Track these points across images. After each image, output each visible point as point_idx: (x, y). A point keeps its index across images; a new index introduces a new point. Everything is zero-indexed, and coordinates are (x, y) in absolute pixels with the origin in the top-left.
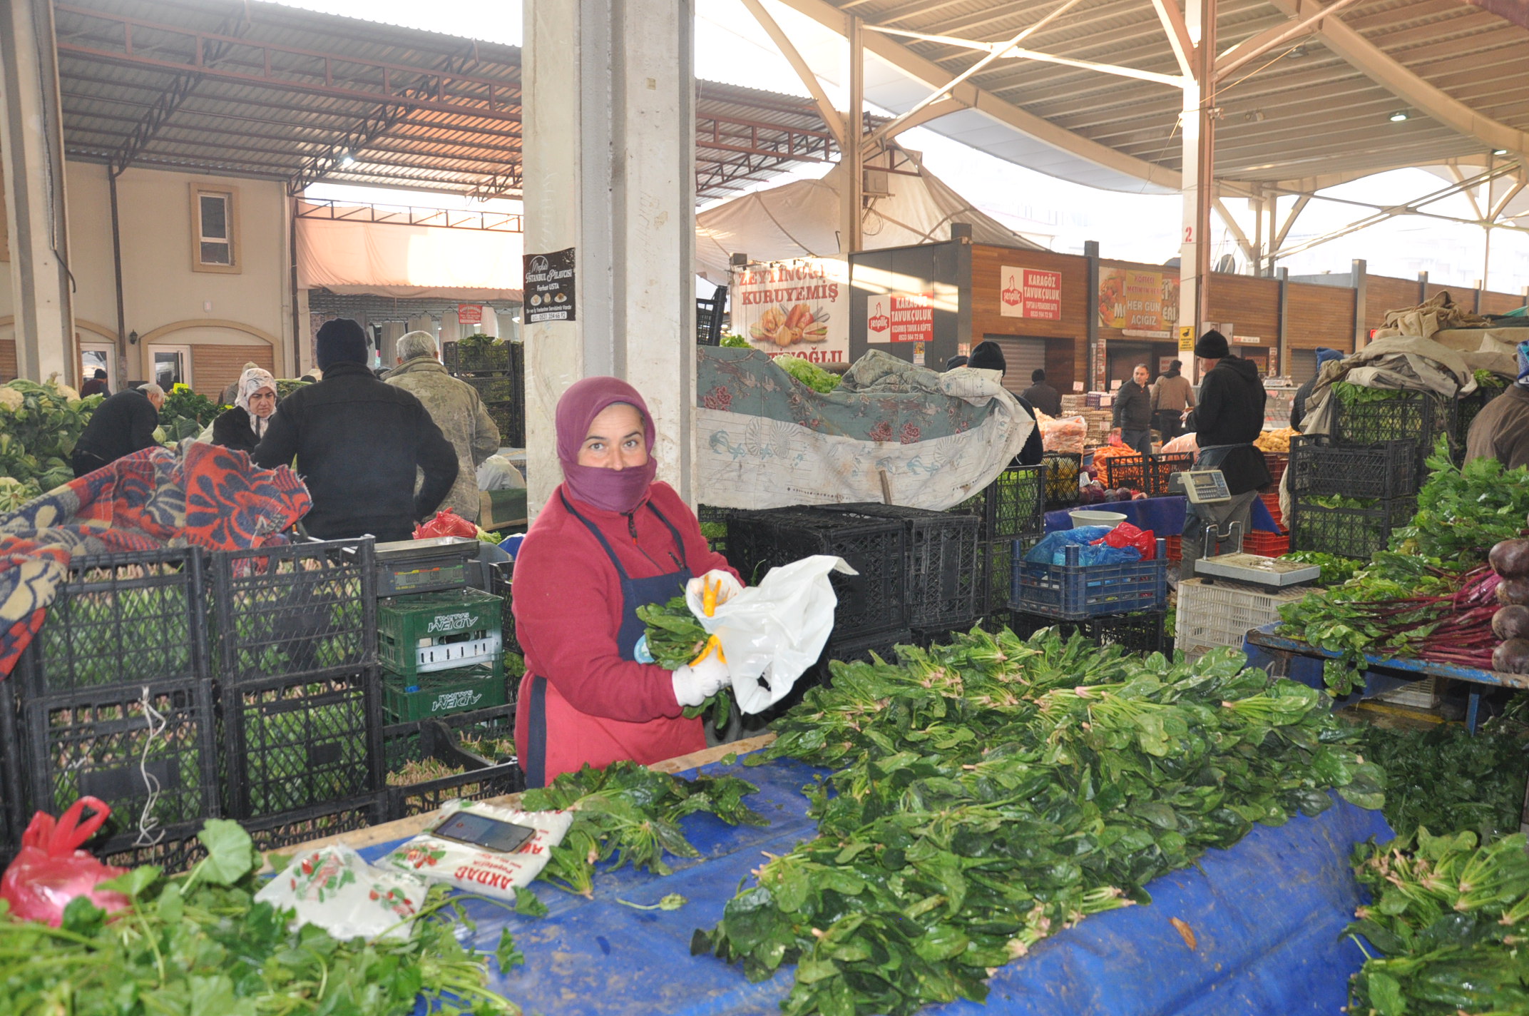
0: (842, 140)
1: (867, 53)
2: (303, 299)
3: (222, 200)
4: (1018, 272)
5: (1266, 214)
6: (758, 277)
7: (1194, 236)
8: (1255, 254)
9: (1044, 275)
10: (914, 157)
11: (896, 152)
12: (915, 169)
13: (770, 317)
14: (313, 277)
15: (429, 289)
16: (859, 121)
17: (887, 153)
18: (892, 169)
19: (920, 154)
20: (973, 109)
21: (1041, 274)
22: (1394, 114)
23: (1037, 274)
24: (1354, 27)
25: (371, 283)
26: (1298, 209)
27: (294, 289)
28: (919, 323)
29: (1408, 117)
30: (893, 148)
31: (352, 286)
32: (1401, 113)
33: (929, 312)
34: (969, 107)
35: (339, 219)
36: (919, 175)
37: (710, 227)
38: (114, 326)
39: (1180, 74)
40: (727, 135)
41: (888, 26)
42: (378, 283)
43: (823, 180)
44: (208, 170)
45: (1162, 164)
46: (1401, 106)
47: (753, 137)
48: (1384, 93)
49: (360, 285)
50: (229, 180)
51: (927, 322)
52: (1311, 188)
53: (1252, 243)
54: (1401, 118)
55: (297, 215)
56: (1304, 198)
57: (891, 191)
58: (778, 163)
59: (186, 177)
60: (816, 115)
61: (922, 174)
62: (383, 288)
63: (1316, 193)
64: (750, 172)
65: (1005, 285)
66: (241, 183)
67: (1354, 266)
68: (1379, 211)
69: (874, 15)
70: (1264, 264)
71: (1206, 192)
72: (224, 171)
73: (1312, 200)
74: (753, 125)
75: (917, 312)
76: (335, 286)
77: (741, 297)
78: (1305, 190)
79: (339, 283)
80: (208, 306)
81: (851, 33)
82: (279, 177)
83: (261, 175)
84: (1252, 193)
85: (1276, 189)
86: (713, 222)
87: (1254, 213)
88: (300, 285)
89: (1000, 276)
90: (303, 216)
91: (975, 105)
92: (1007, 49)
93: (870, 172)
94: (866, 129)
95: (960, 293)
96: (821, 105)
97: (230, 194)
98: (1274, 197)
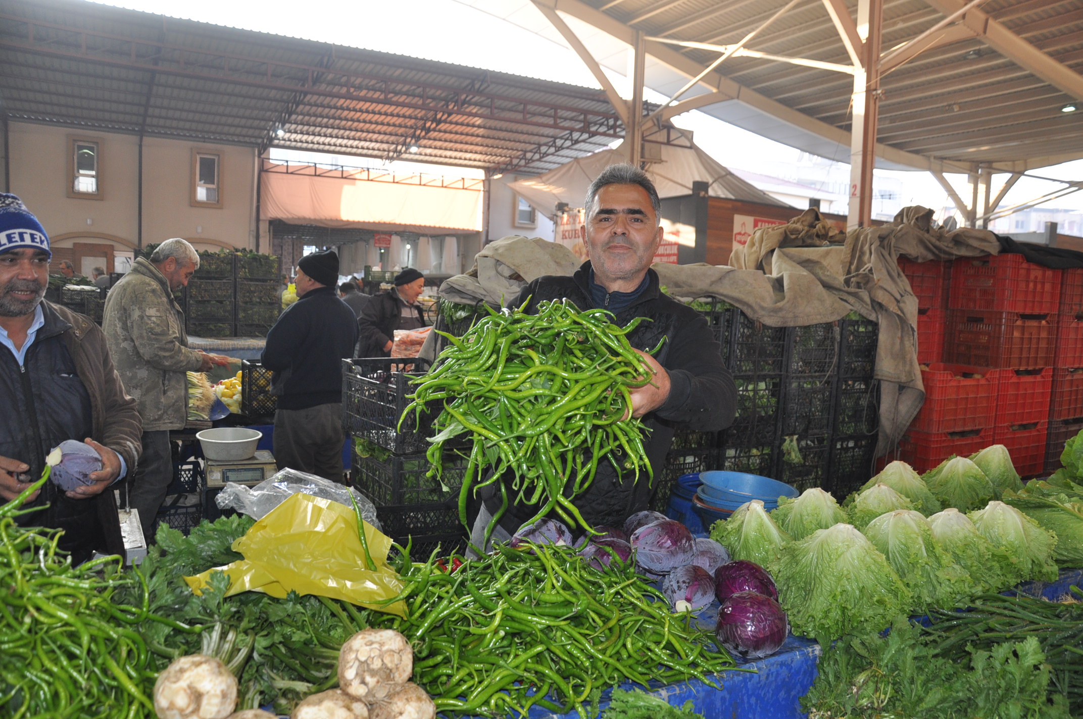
0: (626, 120)
1: (649, 59)
2: (264, 227)
3: (214, 160)
4: (749, 220)
5: (982, 187)
6: (571, 220)
7: (858, 192)
8: (971, 215)
9: (772, 223)
10: (688, 135)
11: (672, 131)
12: (688, 144)
13: (577, 249)
14: (272, 212)
15: (354, 222)
16: (639, 107)
17: (665, 131)
18: (669, 143)
19: (691, 133)
20: (736, 101)
21: (769, 222)
22: (1065, 106)
23: (765, 222)
24: (1018, 33)
25: (312, 217)
26: (1009, 184)
27: (258, 219)
28: (669, 255)
29: (1077, 109)
30: (670, 127)
31: (299, 219)
32: (1071, 105)
33: (676, 247)
34: (732, 98)
35: (292, 173)
36: (690, 148)
37: (550, 184)
38: (136, 241)
39: (852, 64)
40: (534, 114)
41: (666, 37)
42: (317, 218)
43: (616, 150)
44: (204, 140)
45: (894, 146)
46: (1068, 99)
47: (555, 117)
48: (1051, 88)
49: (304, 219)
50: (219, 146)
51: (674, 255)
52: (1022, 169)
53: (970, 208)
54: (1072, 109)
55: (264, 170)
56: (1016, 175)
57: (663, 158)
58: (590, 137)
59: (190, 144)
60: (606, 102)
61: (693, 147)
62: (320, 221)
63: (1026, 173)
64: (573, 144)
65: (737, 228)
66: (227, 148)
67: (1046, 227)
68: (1067, 185)
69: (656, 29)
70: (979, 223)
71: (869, 157)
72: (215, 141)
73: (1022, 177)
74: (555, 107)
75: (668, 247)
76: (288, 219)
77: (561, 234)
78: (1017, 170)
79: (290, 216)
80: (199, 230)
81: (635, 43)
82: (252, 145)
83: (239, 143)
84: (971, 171)
85: (991, 168)
86: (551, 180)
87: (972, 186)
88: (262, 217)
89: (732, 222)
90: (267, 171)
91: (738, 98)
92: (735, 51)
93: (647, 145)
94: (645, 113)
95: (697, 232)
96: (609, 94)
97: (219, 155)
98: (989, 175)
